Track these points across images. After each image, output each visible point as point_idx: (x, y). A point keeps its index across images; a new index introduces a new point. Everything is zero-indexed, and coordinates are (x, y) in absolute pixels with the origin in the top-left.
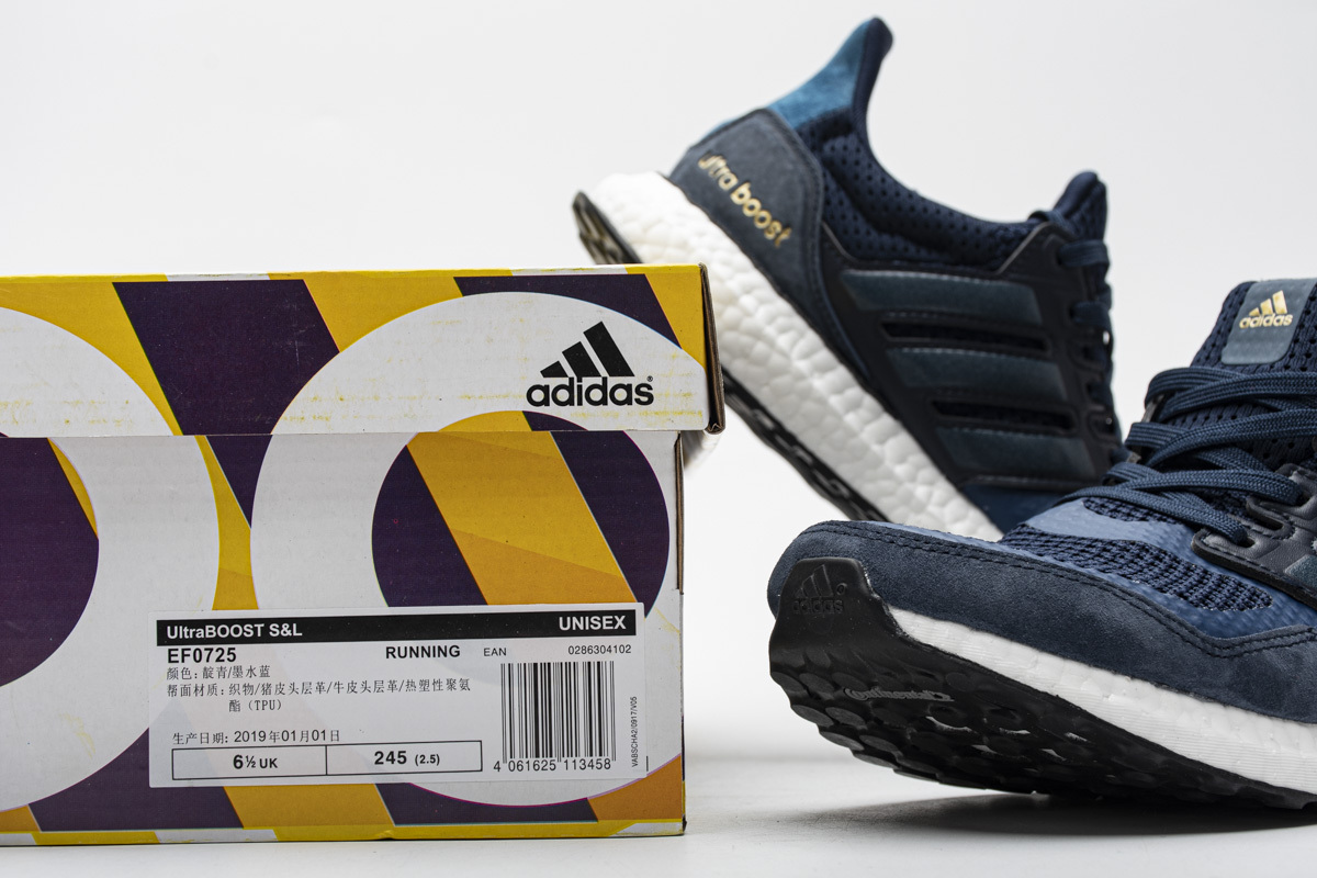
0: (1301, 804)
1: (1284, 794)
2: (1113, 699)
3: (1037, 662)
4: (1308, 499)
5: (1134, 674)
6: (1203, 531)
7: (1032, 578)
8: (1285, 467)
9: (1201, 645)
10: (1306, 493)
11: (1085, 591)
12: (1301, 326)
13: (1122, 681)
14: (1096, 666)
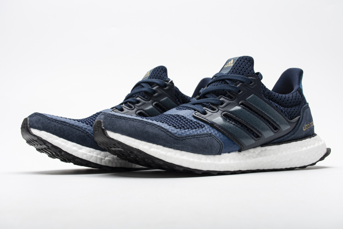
0: (201, 173)
1: (195, 171)
2: (152, 150)
3: (135, 141)
4: (224, 103)
5: (158, 144)
6: (196, 111)
7: (135, 123)
8: (220, 96)
9: (175, 137)
10: (224, 102)
11: (148, 126)
12: (234, 66)
13: (155, 146)
14: (149, 142)
